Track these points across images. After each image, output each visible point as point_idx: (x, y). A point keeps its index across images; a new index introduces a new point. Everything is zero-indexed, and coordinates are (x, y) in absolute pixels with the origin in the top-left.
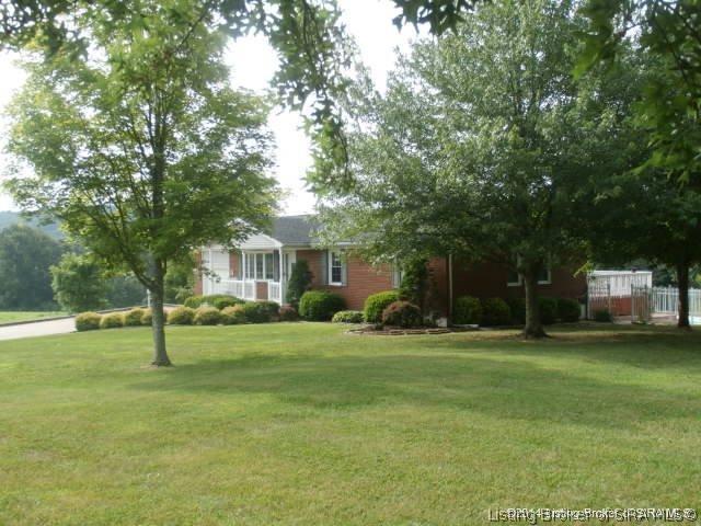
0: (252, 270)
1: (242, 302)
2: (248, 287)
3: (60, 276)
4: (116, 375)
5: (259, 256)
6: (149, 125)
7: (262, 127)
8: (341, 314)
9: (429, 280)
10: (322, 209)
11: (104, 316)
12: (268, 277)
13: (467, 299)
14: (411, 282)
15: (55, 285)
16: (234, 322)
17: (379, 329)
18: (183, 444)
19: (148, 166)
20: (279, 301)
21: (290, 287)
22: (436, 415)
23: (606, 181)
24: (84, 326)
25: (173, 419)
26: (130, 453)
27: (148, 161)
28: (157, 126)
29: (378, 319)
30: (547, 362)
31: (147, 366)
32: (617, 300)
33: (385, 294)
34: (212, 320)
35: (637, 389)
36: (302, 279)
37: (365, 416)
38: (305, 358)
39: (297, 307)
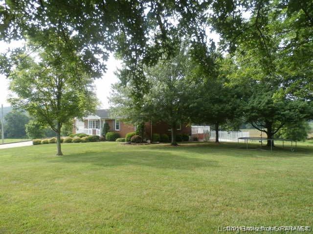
0: (91, 125)
1: (88, 136)
2: (90, 131)
3: (29, 127)
4: (44, 158)
5: (94, 121)
6: (57, 82)
7: (92, 83)
8: (118, 139)
9: (145, 129)
10: (112, 108)
11: (42, 140)
12: (97, 128)
13: (156, 134)
14: (139, 130)
15: (27, 130)
16: (85, 142)
17: (130, 143)
18: (62, 177)
19: (56, 94)
20: (100, 135)
21: (103, 131)
22: (139, 168)
23: (193, 101)
24: (35, 143)
25: (60, 171)
26: (45, 180)
27: (55, 93)
28: (59, 82)
29: (130, 141)
30: (175, 152)
31: (55, 155)
32: (199, 134)
33: (131, 133)
34: (78, 141)
35: (197, 160)
36: (107, 128)
37: (118, 168)
38: (105, 152)
39: (105, 137)
